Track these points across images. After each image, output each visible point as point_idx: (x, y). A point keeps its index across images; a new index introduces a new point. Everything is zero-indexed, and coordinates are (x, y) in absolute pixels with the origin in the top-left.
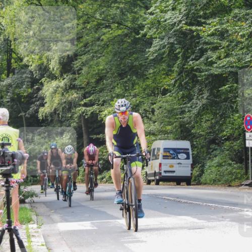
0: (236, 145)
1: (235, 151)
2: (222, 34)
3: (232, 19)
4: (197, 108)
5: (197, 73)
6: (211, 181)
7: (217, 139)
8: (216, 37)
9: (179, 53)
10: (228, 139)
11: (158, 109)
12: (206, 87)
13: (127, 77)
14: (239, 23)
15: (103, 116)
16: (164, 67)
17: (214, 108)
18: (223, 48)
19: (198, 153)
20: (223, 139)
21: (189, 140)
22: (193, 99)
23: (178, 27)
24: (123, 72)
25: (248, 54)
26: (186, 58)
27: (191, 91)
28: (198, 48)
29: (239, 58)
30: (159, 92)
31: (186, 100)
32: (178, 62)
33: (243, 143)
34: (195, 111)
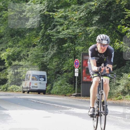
0: (70, 75)
1: (69, 78)
2: (65, 18)
3: (70, 10)
4: (51, 55)
5: (52, 37)
6: (56, 93)
7: (60, 71)
8: (62, 19)
9: (43, 26)
10: (66, 72)
11: (31, 54)
12: (56, 44)
13: (15, 37)
14: (74, 12)
15: (1, 56)
16: (35, 33)
17: (59, 55)
18: (66, 24)
19: (50, 78)
20: (63, 71)
21: (46, 71)
22: (49, 50)
23: (43, 13)
24: (13, 34)
25: (78, 28)
26: (46, 29)
27: (48, 46)
28: (52, 24)
29: (73, 30)
30: (31, 46)
31: (45, 50)
32: (42, 31)
33: (73, 74)
34: (50, 56)
